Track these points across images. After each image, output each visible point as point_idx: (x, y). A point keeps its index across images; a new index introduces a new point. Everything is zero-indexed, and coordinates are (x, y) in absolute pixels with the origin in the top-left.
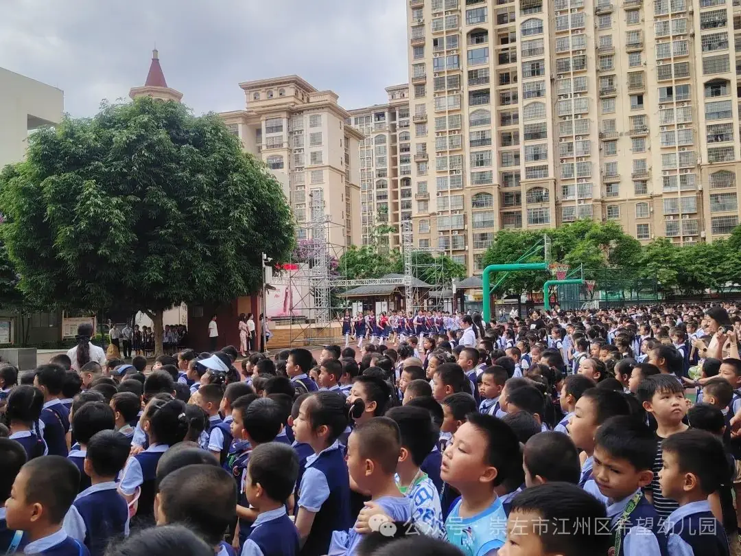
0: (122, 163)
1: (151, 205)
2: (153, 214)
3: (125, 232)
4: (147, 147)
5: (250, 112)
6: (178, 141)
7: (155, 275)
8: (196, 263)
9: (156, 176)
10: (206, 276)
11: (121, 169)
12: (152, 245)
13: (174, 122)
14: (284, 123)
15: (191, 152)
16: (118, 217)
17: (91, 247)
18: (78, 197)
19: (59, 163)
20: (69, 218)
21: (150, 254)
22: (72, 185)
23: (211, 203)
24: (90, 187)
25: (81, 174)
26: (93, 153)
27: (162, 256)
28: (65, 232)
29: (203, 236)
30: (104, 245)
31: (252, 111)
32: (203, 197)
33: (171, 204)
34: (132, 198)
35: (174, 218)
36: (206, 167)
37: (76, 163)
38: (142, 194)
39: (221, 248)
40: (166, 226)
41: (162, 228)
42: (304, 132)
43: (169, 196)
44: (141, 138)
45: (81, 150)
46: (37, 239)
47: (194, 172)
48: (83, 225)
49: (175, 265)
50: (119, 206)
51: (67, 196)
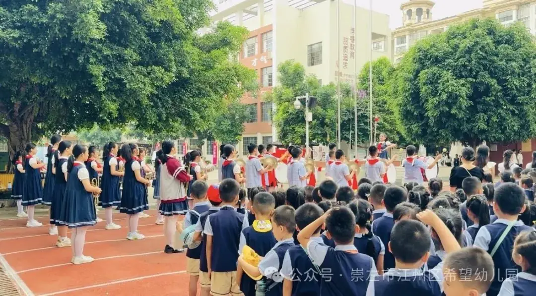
0: (465, 59)
1: (481, 83)
2: (482, 88)
3: (466, 100)
4: (480, 49)
5: (486, 8)
6: (498, 43)
7: (482, 125)
8: (508, 118)
9: (485, 66)
10: (514, 126)
11: (465, 63)
12: (480, 107)
13: (492, 31)
14: (514, 13)
15: (506, 48)
16: (464, 91)
17: (447, 109)
18: (439, 81)
19: (428, 62)
20: (435, 93)
21: (478, 113)
22: (435, 74)
23: (520, 80)
24: (448, 75)
25: (440, 67)
26: (446, 55)
27: (485, 113)
28: (432, 101)
29: (513, 101)
30: (455, 107)
31: (488, 8)
32: (514, 76)
33: (494, 82)
34: (470, 79)
35: (495, 90)
36: (516, 57)
37: (437, 61)
38: (475, 77)
39: (525, 108)
40: (490, 95)
41: (487, 96)
42: (530, 19)
43: (492, 77)
44: (477, 43)
45: (440, 54)
46: (412, 105)
47: (508, 61)
48: (444, 97)
49: (495, 119)
50: (463, 85)
51: (433, 81)
